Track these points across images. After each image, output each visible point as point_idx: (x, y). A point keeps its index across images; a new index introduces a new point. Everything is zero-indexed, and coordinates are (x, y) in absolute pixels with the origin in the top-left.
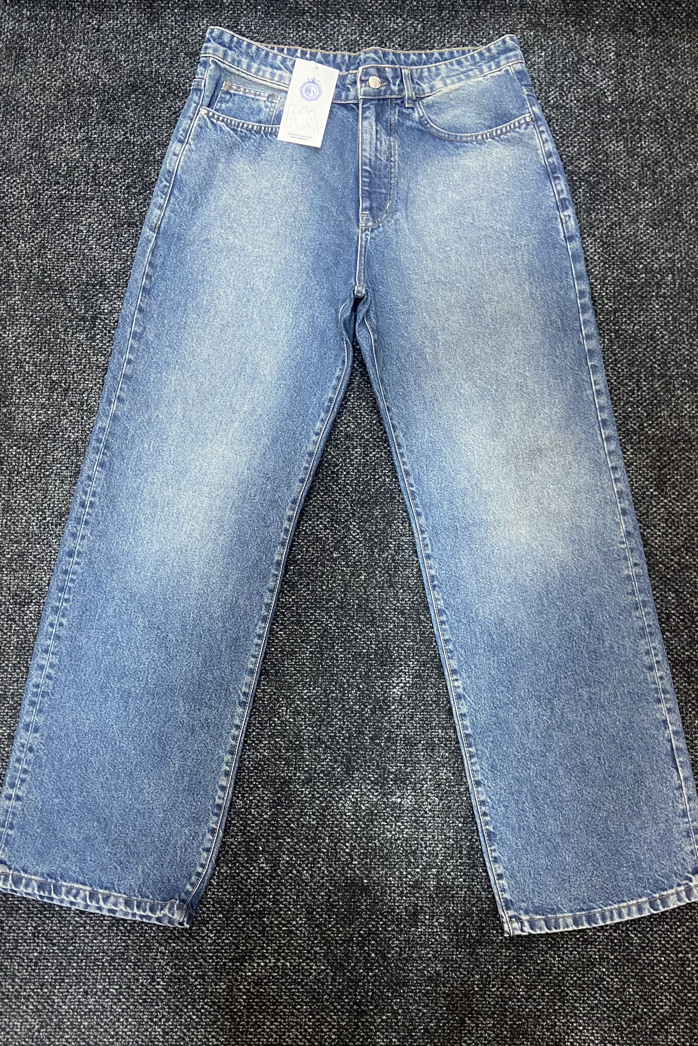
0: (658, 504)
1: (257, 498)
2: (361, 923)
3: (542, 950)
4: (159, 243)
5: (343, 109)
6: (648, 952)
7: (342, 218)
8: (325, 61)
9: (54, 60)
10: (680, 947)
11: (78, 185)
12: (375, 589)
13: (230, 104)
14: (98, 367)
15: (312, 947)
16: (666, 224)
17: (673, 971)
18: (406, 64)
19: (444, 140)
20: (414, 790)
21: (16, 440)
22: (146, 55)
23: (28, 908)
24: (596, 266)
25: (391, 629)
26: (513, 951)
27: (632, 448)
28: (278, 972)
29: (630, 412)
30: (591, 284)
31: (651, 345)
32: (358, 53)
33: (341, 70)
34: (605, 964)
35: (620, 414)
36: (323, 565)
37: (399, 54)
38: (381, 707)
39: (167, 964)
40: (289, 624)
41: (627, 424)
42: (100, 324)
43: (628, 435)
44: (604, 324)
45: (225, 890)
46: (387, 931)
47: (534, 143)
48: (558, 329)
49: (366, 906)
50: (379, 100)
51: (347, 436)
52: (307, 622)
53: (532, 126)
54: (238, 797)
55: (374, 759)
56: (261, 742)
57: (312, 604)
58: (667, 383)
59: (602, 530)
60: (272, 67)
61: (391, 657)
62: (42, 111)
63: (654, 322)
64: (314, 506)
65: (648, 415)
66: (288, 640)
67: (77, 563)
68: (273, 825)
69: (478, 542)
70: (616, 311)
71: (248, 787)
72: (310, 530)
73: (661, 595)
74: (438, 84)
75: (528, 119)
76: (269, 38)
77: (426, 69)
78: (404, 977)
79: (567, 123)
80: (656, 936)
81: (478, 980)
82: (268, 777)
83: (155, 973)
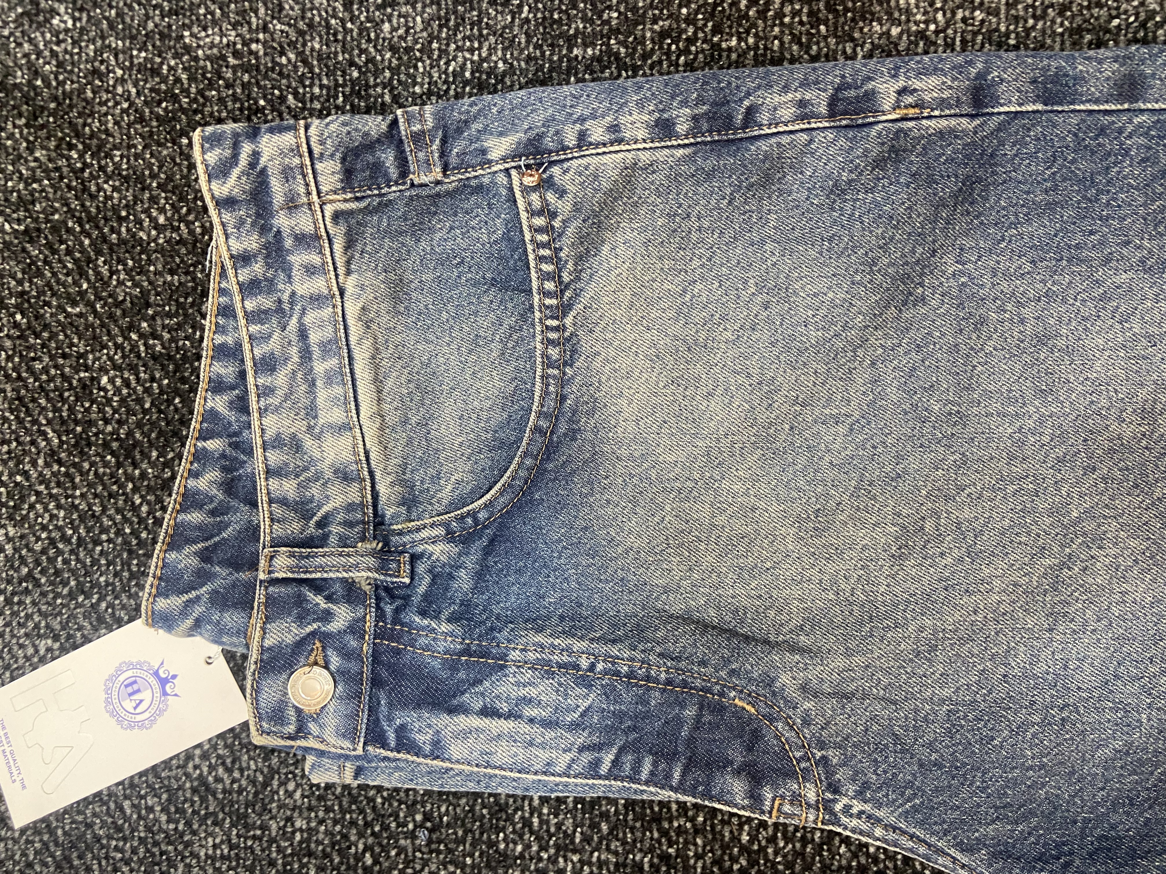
19: (542, 472)
47: (613, 174)
50: (376, 682)
53: (556, 170)
74: (333, 450)
77: (274, 483)
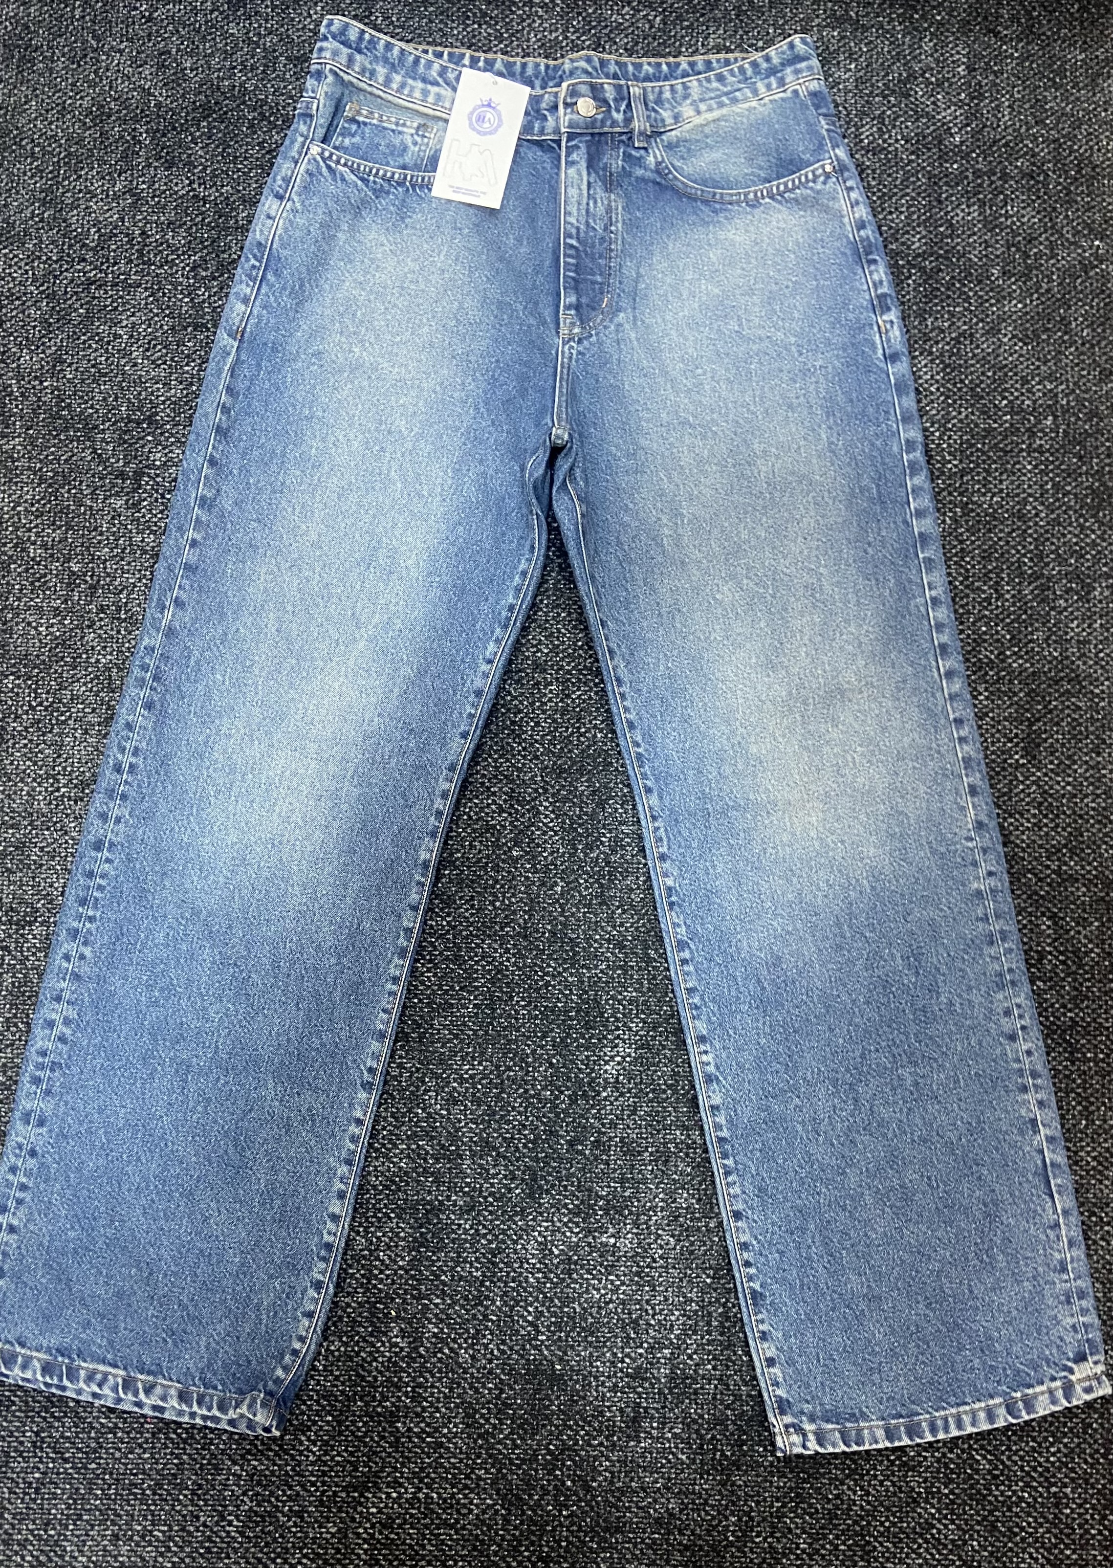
0: (1027, 778)
1: (394, 761)
2: (551, 1433)
3: (836, 1479)
4: (243, 357)
5: (535, 148)
6: (1003, 1484)
7: (532, 321)
8: (509, 73)
9: (79, 66)
10: (1054, 1476)
11: (115, 264)
12: (578, 909)
13: (357, 139)
14: (145, 552)
15: (473, 1469)
16: (1044, 337)
17: (1042, 1515)
18: (636, 79)
19: (696, 200)
20: (636, 1224)
21: (14, 665)
22: (225, 59)
23: (27, 1402)
24: (932, 401)
25: (602, 971)
26: (790, 1480)
27: (986, 690)
28: (419, 1508)
29: (985, 633)
30: (925, 430)
31: (1019, 528)
32: (560, 61)
33: (533, 88)
34: (935, 1501)
35: (969, 636)
36: (497, 869)
37: (626, 64)
38: (585, 1095)
39: (244, 1494)
40: (442, 962)
41: (980, 652)
42: (147, 483)
43: (980, 668)
44: (945, 493)
45: (337, 1378)
46: (590, 1445)
47: (836, 206)
48: (871, 499)
49: (559, 1406)
50: (592, 135)
51: (537, 666)
52: (471, 958)
53: (834, 179)
54: (358, 1233)
55: (573, 1175)
56: (395, 1146)
57: (478, 929)
58: (1044, 588)
59: (938, 819)
60: (424, 80)
61: (602, 1015)
62: (60, 146)
63: (1024, 491)
64: (484, 776)
65: (1013, 637)
66: (440, 987)
67: (108, 861)
68: (413, 1277)
69: (742, 835)
70: (963, 473)
71: (374, 1216)
72: (476, 813)
73: (1030, 921)
74: (687, 111)
75: (828, 168)
76: (420, 35)
77: (668, 88)
78: (618, 1518)
79: (889, 175)
80: (1016, 1458)
81: (734, 1524)
82: (406, 1200)
83: (226, 1506)
